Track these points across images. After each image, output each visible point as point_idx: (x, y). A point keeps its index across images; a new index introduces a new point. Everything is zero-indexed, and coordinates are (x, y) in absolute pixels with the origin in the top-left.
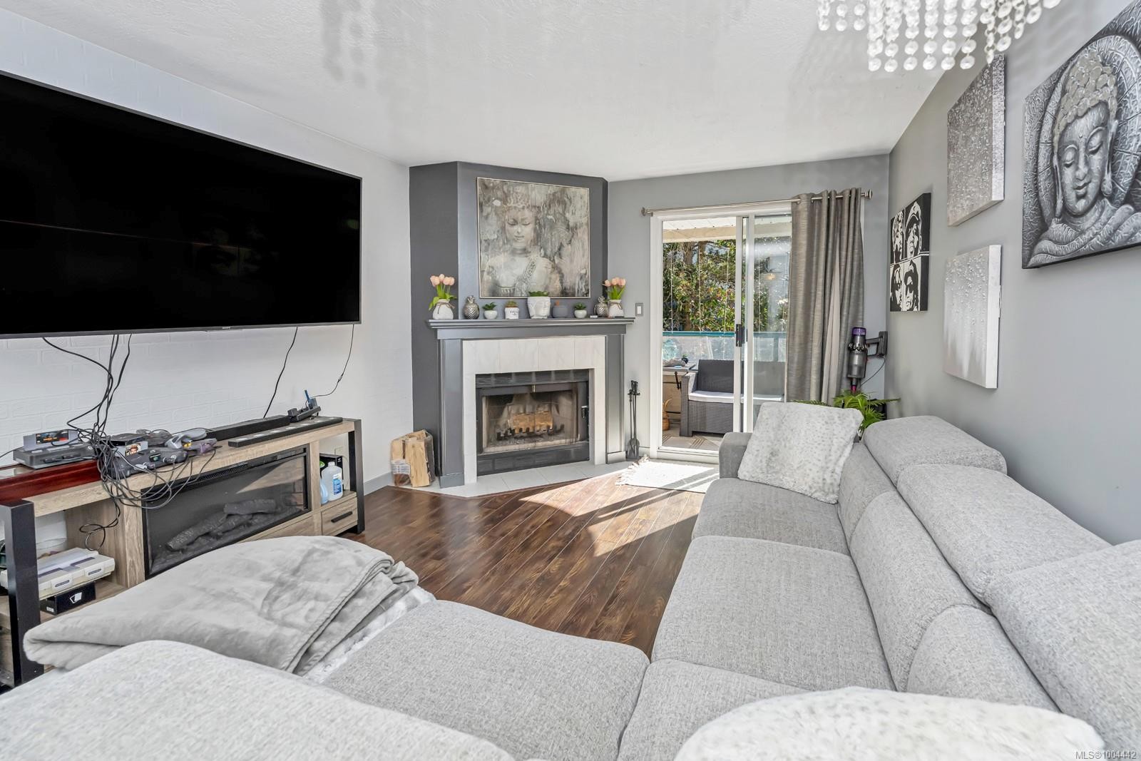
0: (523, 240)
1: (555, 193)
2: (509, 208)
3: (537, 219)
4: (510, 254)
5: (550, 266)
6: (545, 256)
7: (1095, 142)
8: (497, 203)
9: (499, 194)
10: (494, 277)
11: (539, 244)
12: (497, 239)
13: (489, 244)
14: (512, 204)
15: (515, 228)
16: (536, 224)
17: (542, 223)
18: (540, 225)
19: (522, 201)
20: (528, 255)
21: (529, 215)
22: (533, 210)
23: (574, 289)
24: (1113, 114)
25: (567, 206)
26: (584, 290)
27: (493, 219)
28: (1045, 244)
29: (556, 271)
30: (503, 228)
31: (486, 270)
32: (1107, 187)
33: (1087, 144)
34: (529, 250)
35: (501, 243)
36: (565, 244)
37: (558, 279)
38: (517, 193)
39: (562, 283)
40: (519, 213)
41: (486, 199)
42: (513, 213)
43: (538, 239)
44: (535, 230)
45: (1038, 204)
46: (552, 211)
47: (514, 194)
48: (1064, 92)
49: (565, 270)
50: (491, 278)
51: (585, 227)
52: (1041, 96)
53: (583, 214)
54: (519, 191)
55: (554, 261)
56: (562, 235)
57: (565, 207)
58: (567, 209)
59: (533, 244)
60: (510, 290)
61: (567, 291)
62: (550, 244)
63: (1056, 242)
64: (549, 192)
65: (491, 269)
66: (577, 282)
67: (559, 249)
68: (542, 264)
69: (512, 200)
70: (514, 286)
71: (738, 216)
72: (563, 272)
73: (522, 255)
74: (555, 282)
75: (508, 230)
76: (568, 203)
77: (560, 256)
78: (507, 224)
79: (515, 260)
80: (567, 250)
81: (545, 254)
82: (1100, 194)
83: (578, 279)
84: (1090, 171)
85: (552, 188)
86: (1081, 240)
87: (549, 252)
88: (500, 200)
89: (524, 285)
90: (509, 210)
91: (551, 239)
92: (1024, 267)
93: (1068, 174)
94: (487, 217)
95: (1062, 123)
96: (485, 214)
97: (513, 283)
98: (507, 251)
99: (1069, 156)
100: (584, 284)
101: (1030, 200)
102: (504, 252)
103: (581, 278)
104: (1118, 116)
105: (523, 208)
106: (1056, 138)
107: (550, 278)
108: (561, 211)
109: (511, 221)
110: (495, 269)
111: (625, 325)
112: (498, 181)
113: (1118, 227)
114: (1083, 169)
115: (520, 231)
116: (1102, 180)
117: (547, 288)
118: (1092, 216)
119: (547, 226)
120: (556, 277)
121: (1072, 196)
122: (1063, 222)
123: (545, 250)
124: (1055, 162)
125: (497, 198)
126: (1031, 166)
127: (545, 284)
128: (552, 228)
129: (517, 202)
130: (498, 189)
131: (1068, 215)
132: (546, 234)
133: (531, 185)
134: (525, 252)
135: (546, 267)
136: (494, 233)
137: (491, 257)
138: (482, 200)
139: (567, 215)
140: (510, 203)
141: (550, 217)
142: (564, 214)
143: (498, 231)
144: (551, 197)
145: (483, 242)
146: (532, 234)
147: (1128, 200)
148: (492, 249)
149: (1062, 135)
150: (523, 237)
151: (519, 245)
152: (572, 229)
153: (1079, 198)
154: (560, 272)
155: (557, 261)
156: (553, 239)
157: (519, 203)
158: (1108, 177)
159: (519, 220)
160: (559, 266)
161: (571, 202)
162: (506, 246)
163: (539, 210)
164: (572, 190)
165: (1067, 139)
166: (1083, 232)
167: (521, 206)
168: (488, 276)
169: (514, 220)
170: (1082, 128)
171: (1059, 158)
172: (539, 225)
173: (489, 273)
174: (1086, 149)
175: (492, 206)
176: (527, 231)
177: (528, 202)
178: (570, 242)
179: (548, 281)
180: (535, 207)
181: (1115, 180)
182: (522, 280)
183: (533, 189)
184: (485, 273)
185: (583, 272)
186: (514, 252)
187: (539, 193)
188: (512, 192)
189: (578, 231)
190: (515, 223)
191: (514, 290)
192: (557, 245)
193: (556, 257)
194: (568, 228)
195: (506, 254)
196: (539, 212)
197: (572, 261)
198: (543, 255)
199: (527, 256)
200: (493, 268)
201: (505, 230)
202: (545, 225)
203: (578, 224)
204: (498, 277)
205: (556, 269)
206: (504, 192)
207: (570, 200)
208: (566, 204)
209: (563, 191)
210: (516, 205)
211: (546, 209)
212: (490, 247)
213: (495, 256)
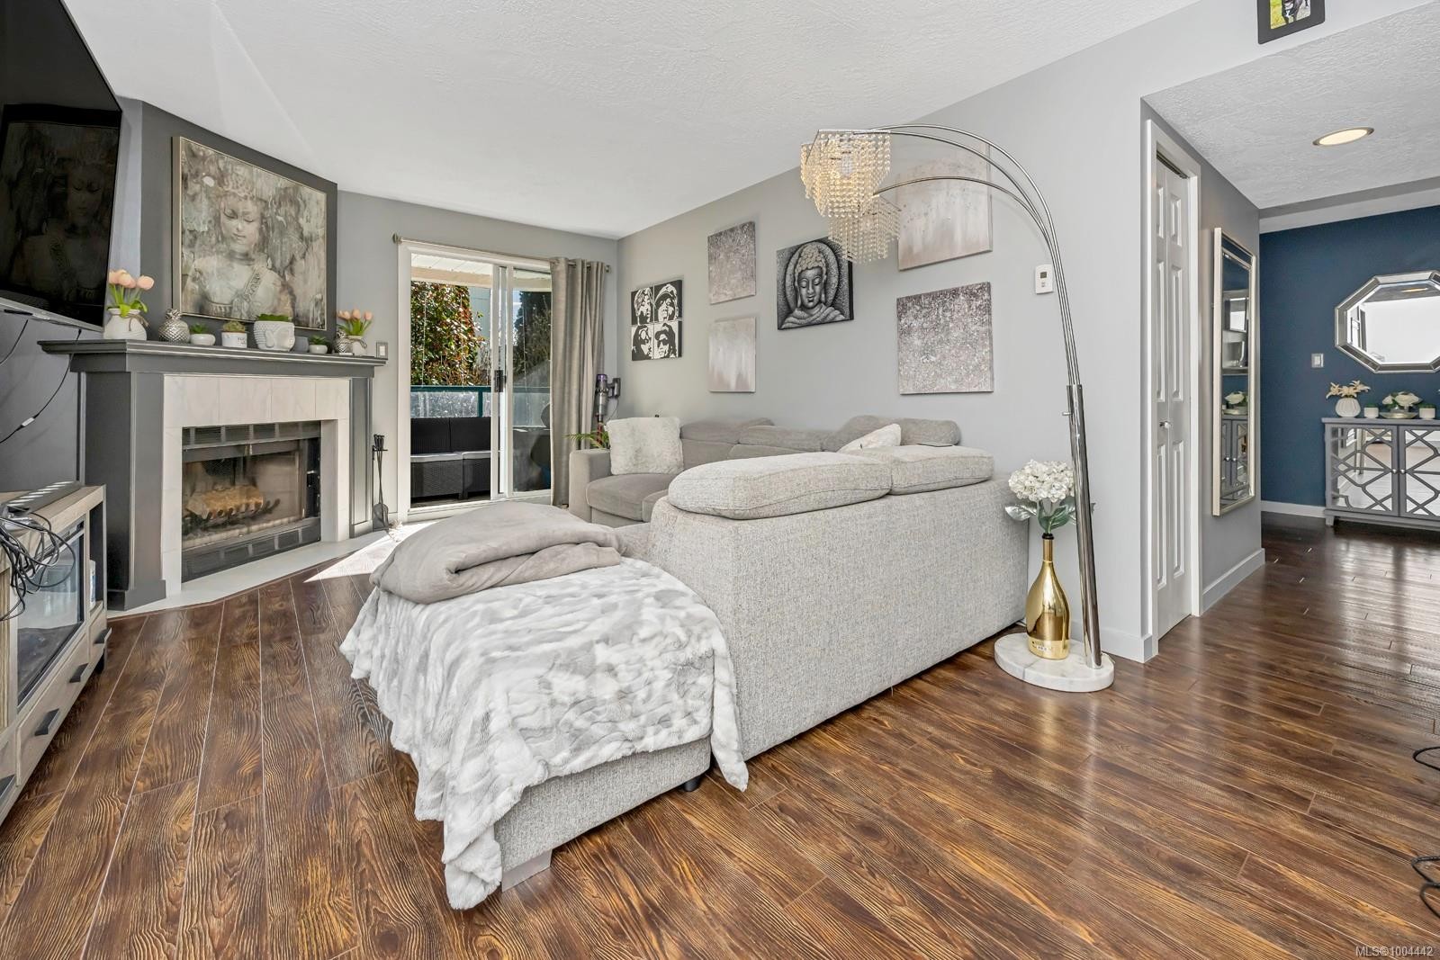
0: (245, 241)
1: (286, 188)
2: (226, 194)
3: (263, 217)
4: (225, 257)
5: (280, 284)
6: (273, 268)
7: (817, 281)
8: (209, 182)
9: (213, 169)
10: (202, 286)
11: (266, 251)
12: (208, 232)
13: (196, 238)
14: (230, 188)
15: (234, 222)
16: (262, 223)
17: (270, 224)
18: (267, 226)
19: (244, 187)
20: (251, 263)
21: (252, 209)
22: (259, 203)
23: (308, 318)
24: (825, 272)
25: (301, 209)
26: (319, 320)
27: (204, 204)
28: (791, 319)
29: (287, 291)
30: (217, 220)
31: (190, 274)
32: (823, 299)
33: (813, 281)
34: (253, 256)
35: (214, 239)
36: (298, 258)
37: (289, 301)
38: (237, 175)
39: (293, 307)
40: (240, 203)
41: (193, 171)
42: (231, 200)
43: (263, 244)
44: (261, 230)
45: (786, 300)
46: (282, 211)
47: (234, 175)
48: (800, 256)
49: (298, 291)
50: (197, 287)
51: (321, 240)
52: (787, 255)
53: (319, 224)
54: (239, 173)
55: (284, 277)
56: (294, 245)
57: (299, 210)
58: (301, 212)
59: (257, 249)
60: (225, 308)
61: (300, 319)
62: (279, 254)
63: (798, 319)
64: (279, 185)
65: (198, 275)
66: (311, 309)
67: (291, 263)
68: (269, 279)
69: (231, 183)
70: (232, 303)
71: (495, 264)
72: (295, 293)
73: (244, 262)
74: (285, 305)
75: (224, 224)
76: (302, 205)
77: (292, 272)
78: (222, 215)
79: (233, 268)
80: (300, 265)
81: (273, 266)
82: (820, 302)
83: (313, 305)
84: (815, 292)
85: (283, 182)
86: (812, 319)
87: (278, 264)
88: (214, 178)
89: (245, 303)
90: (225, 195)
91: (281, 247)
92: (780, 328)
93: (804, 291)
94: (193, 198)
95: (799, 269)
96: (190, 192)
97: (230, 300)
98: (222, 252)
99: (804, 284)
100: (319, 312)
101: (781, 298)
102: (218, 252)
103: (316, 305)
104: (827, 274)
105: (246, 198)
106: (797, 275)
107: (279, 300)
108: (293, 213)
109: (228, 212)
110: (204, 274)
111: (373, 367)
112: (211, 152)
113: (828, 315)
114: (811, 290)
115: (240, 227)
116: (821, 296)
117: (275, 310)
118: (816, 310)
119: (276, 230)
120: (286, 298)
121: (806, 300)
122: (802, 310)
123: (273, 260)
124: (796, 284)
125: (208, 175)
126: (781, 283)
127: (272, 305)
128: (282, 234)
129: (237, 187)
130: (211, 161)
131: (804, 307)
132: (275, 239)
133: (257, 170)
134: (247, 258)
135: (274, 284)
136: (204, 223)
137: (200, 257)
138: (186, 171)
139: (302, 221)
140: (228, 186)
141: (280, 218)
142: (296, 219)
143: (210, 222)
144: (282, 192)
145: (187, 233)
146: (257, 235)
147: (832, 305)
148: (201, 245)
149: (800, 274)
150: (244, 237)
151: (239, 247)
152: (307, 240)
153: (810, 301)
154: (291, 293)
155: (287, 278)
156: (284, 249)
157: (240, 190)
158: (823, 296)
159: (240, 214)
160: (291, 285)
161: (305, 206)
162: (220, 245)
163: (267, 206)
164: (306, 191)
165: (803, 276)
166: (812, 315)
167: (242, 195)
168: (192, 284)
169: (233, 211)
170: (810, 274)
171: (799, 283)
172: (266, 228)
173: (194, 280)
174: (813, 283)
175: (202, 183)
176: (250, 231)
177: (252, 191)
178: (304, 257)
179: (276, 302)
180: (261, 200)
181: (826, 297)
182: (242, 296)
183: (259, 176)
184: (189, 280)
185: (319, 296)
186: (231, 255)
187: (269, 184)
188: (230, 171)
189: (314, 244)
190: (234, 215)
191: (231, 308)
192: (288, 257)
193: (286, 273)
194: (302, 237)
195: (220, 256)
196: (266, 208)
197: (305, 281)
198: (270, 266)
199: (249, 265)
200: (201, 273)
201: (219, 222)
202: (273, 228)
203: (314, 235)
204: (208, 287)
205: (287, 288)
206: (219, 169)
207: (304, 202)
208: (299, 206)
209: (296, 189)
210: (236, 191)
211: (275, 206)
212: (198, 242)
213: (204, 256)
